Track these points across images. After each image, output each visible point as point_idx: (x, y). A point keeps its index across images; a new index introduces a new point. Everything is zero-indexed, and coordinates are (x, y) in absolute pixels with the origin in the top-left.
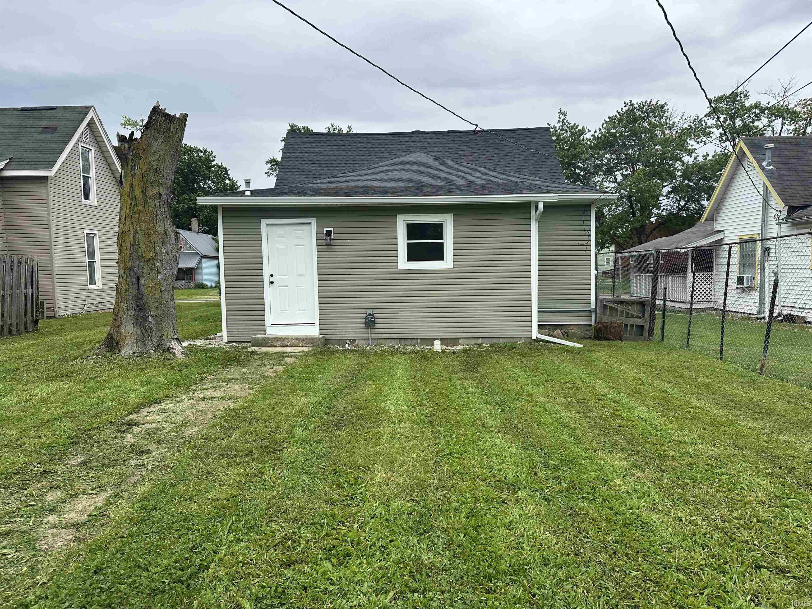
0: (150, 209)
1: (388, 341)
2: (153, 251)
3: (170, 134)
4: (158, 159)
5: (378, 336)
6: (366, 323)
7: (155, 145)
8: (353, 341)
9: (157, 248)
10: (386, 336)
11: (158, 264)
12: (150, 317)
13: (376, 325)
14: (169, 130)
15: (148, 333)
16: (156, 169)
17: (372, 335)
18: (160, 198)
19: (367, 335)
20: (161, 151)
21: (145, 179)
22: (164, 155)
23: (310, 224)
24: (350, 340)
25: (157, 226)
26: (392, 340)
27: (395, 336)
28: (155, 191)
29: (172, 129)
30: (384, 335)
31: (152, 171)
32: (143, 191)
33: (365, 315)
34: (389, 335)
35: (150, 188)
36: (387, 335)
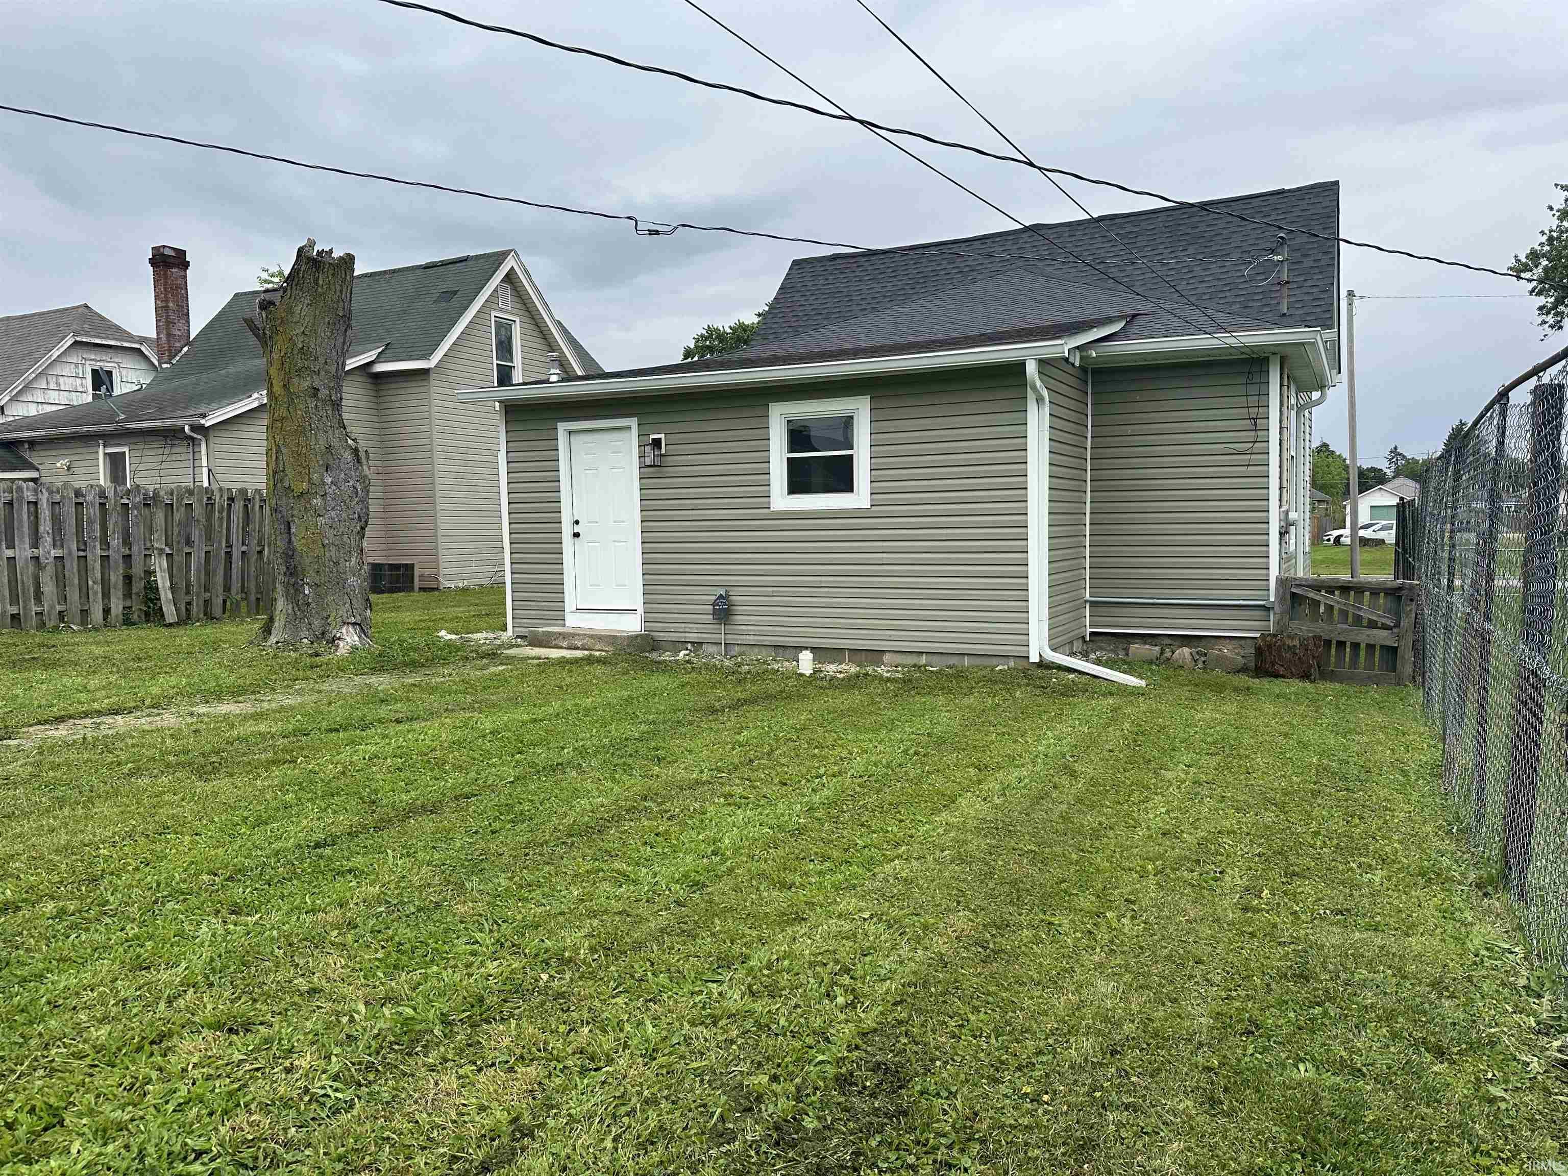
0: (299, 413)
1: (756, 650)
2: (307, 479)
3: (320, 290)
4: (303, 332)
5: (737, 640)
6: (715, 613)
7: (297, 310)
8: (698, 644)
9: (315, 476)
10: (751, 639)
11: (317, 501)
12: (306, 587)
13: (731, 617)
14: (317, 284)
15: (303, 612)
16: (302, 348)
17: (729, 636)
18: (315, 395)
19: (718, 636)
20: (307, 319)
21: (286, 366)
22: (314, 325)
23: (629, 428)
24: (693, 643)
25: (313, 439)
26: (763, 648)
27: (768, 640)
28: (306, 384)
29: (321, 282)
30: (748, 637)
31: (295, 352)
32: (285, 385)
33: (714, 598)
34: (756, 638)
35: (295, 380)
36: (752, 637)
